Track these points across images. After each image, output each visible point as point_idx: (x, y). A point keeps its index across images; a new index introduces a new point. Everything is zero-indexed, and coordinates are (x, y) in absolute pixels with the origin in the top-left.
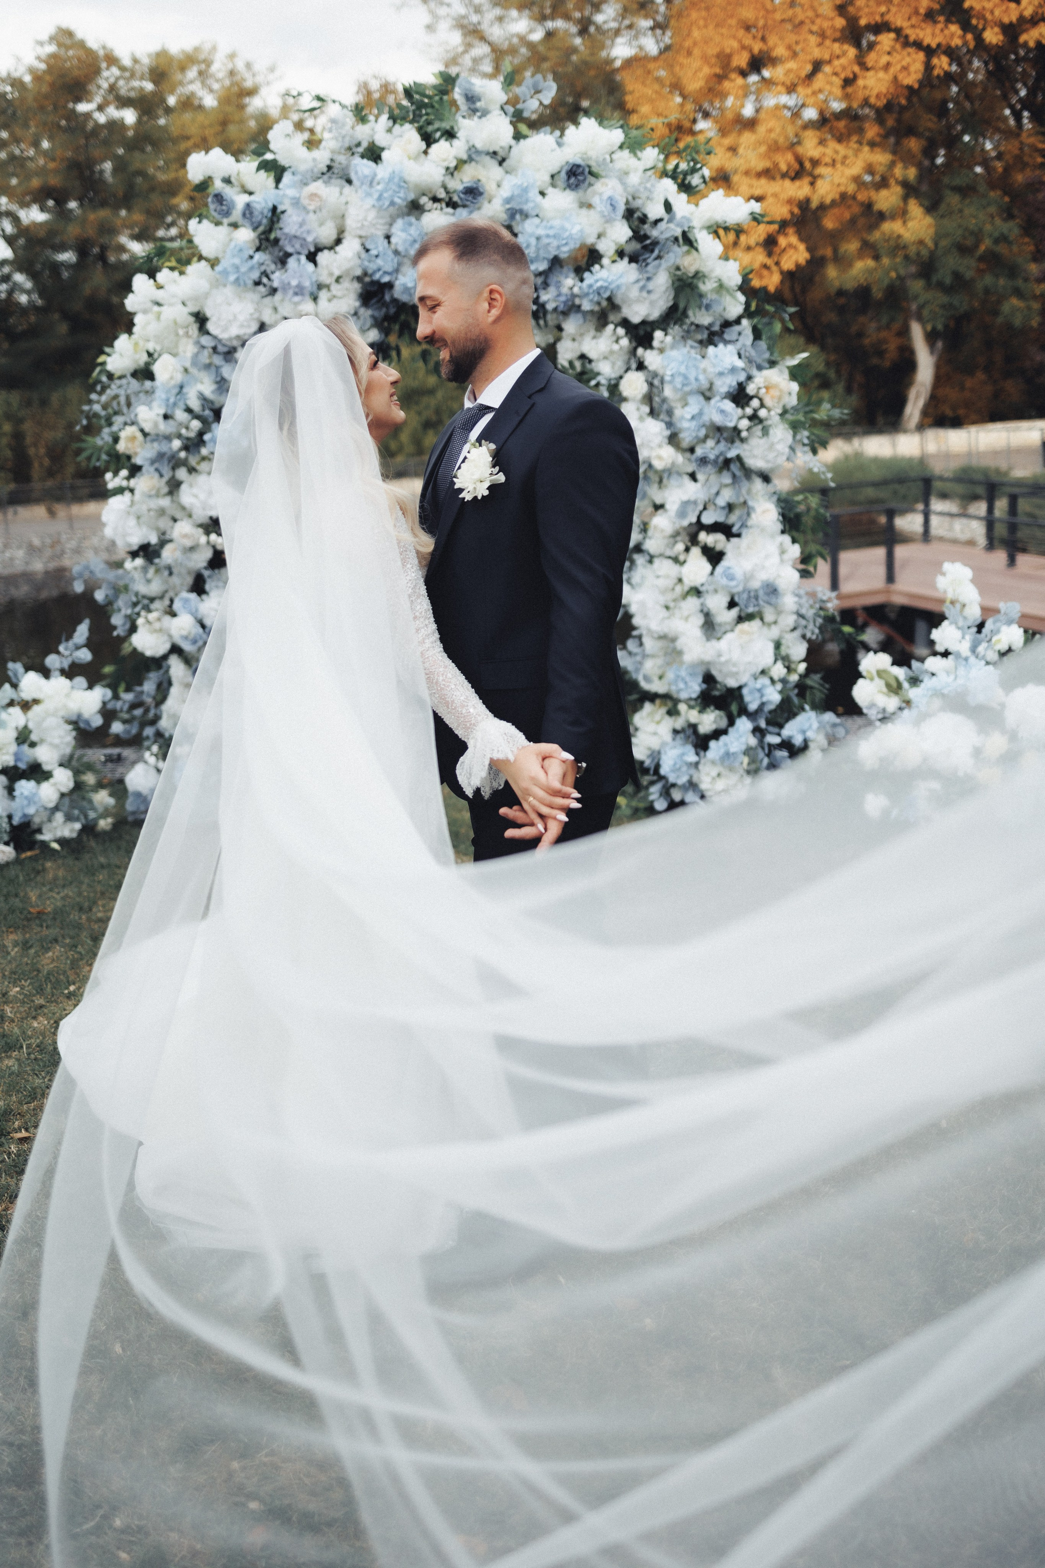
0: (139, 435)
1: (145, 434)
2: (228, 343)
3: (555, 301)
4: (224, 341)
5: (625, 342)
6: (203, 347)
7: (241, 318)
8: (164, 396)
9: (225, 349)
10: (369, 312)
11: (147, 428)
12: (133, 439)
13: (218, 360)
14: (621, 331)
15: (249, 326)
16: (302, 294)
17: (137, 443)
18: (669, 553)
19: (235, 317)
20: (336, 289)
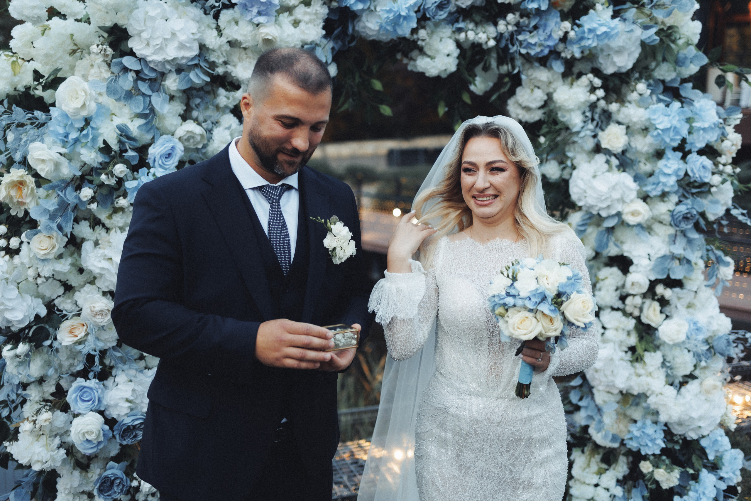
0: (30, 180)
1: (40, 180)
2: (159, 69)
3: (541, 45)
4: (152, 65)
5: (601, 93)
6: (126, 70)
7: (182, 38)
8: (61, 131)
9: (153, 75)
10: (331, 45)
11: (44, 171)
12: (20, 184)
13: (144, 87)
14: (598, 82)
15: (190, 49)
16: (267, 14)
17: (25, 191)
18: (618, 304)
19: (174, 34)
20: (301, 12)
